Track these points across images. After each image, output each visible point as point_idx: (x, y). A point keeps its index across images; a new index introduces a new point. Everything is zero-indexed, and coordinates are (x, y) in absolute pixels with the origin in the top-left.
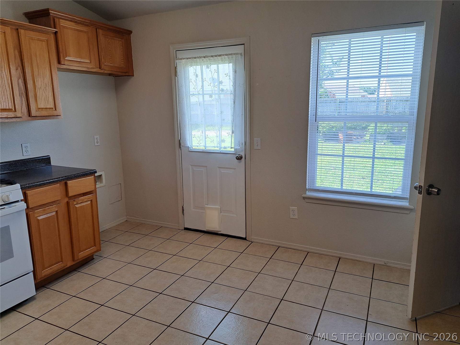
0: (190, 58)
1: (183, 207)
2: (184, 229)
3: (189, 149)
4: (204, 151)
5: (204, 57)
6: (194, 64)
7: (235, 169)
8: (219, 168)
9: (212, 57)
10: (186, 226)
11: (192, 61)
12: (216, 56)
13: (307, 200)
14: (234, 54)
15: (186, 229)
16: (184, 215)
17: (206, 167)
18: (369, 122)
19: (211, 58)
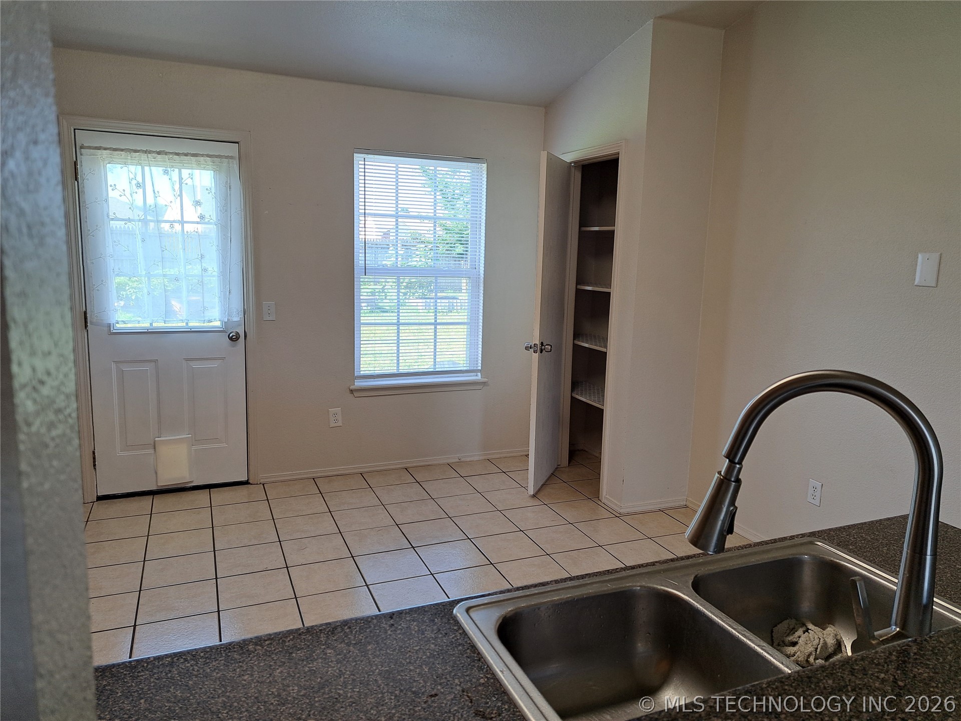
0: (122, 150)
1: (94, 453)
2: (97, 501)
3: (112, 329)
4: (149, 330)
5: (159, 153)
6: (129, 161)
7: (223, 359)
8: (187, 360)
9: (178, 155)
10: (101, 493)
11: (128, 156)
12: (186, 155)
13: (356, 394)
14: (227, 157)
15: (100, 498)
16: (95, 469)
17: (156, 361)
18: (428, 277)
19: (175, 156)
